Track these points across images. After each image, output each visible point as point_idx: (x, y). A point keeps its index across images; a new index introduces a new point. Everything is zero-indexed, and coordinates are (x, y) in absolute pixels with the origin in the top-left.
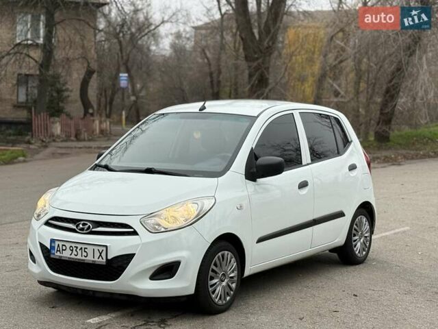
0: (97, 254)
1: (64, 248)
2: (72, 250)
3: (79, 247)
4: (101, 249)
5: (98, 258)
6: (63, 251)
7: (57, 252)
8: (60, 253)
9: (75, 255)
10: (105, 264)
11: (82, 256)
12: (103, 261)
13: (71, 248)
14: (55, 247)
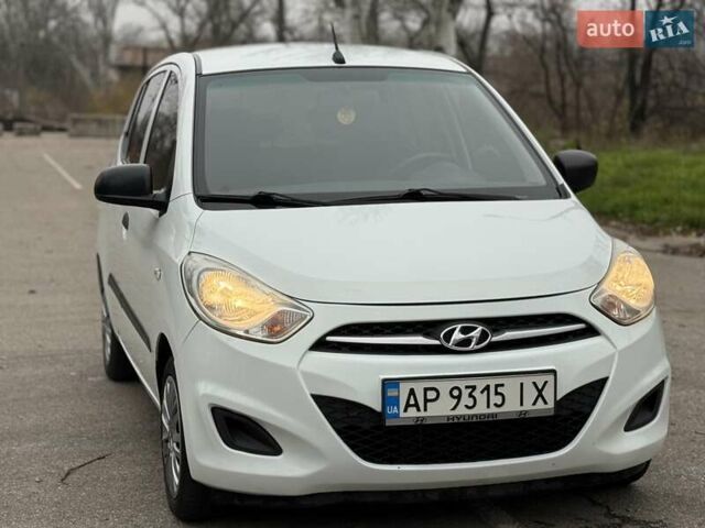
0: (531, 394)
1: (432, 395)
2: (459, 398)
3: (481, 384)
4: (540, 380)
5: (534, 404)
6: (429, 404)
7: (405, 410)
8: (419, 410)
9: (467, 406)
10: (552, 413)
11: (488, 406)
12: (546, 407)
13: (456, 393)
14: (398, 397)
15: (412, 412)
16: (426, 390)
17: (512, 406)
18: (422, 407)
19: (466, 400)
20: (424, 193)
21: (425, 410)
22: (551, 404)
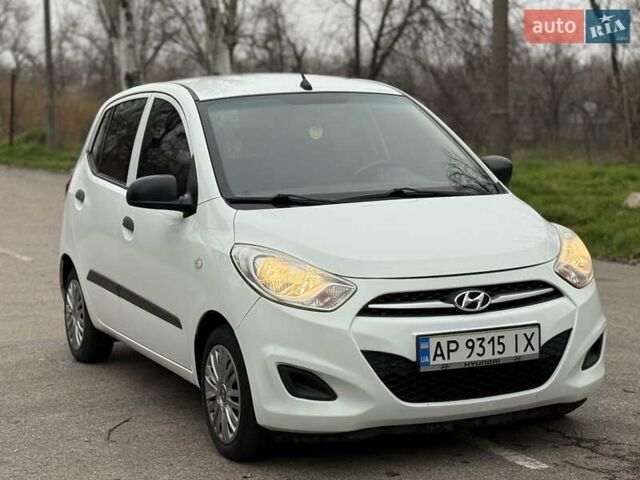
0: (523, 342)
1: (453, 346)
2: (472, 348)
3: (488, 336)
4: (529, 332)
5: (525, 350)
6: (451, 354)
7: (434, 359)
8: (444, 358)
9: (478, 355)
10: (537, 357)
11: (493, 353)
12: (533, 352)
13: (470, 344)
14: (429, 349)
15: (439, 360)
16: (449, 342)
17: (510, 353)
18: (446, 357)
19: (478, 350)
20: (406, 191)
21: (449, 358)
22: (537, 351)
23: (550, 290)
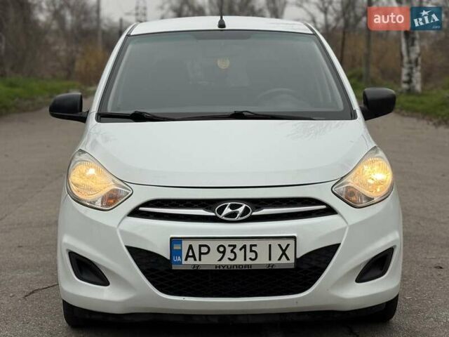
0: (277, 252)
1: (204, 250)
2: (224, 253)
3: (239, 244)
4: (284, 243)
5: (279, 259)
6: (202, 256)
7: (186, 260)
8: (195, 260)
9: (229, 259)
10: (293, 267)
11: (245, 260)
12: (288, 262)
13: (222, 249)
14: (181, 250)
15: (191, 261)
16: (200, 246)
17: (263, 260)
18: (197, 258)
19: (229, 254)
20: (245, 114)
21: (200, 260)
22: (292, 260)
23: (324, 207)
